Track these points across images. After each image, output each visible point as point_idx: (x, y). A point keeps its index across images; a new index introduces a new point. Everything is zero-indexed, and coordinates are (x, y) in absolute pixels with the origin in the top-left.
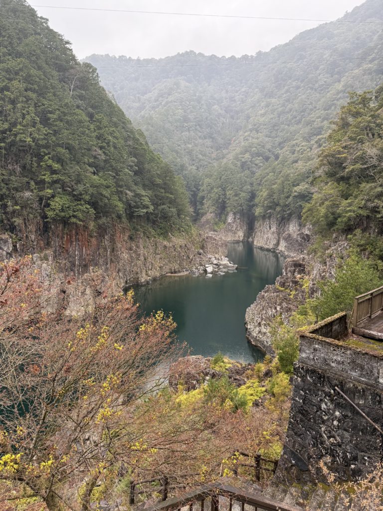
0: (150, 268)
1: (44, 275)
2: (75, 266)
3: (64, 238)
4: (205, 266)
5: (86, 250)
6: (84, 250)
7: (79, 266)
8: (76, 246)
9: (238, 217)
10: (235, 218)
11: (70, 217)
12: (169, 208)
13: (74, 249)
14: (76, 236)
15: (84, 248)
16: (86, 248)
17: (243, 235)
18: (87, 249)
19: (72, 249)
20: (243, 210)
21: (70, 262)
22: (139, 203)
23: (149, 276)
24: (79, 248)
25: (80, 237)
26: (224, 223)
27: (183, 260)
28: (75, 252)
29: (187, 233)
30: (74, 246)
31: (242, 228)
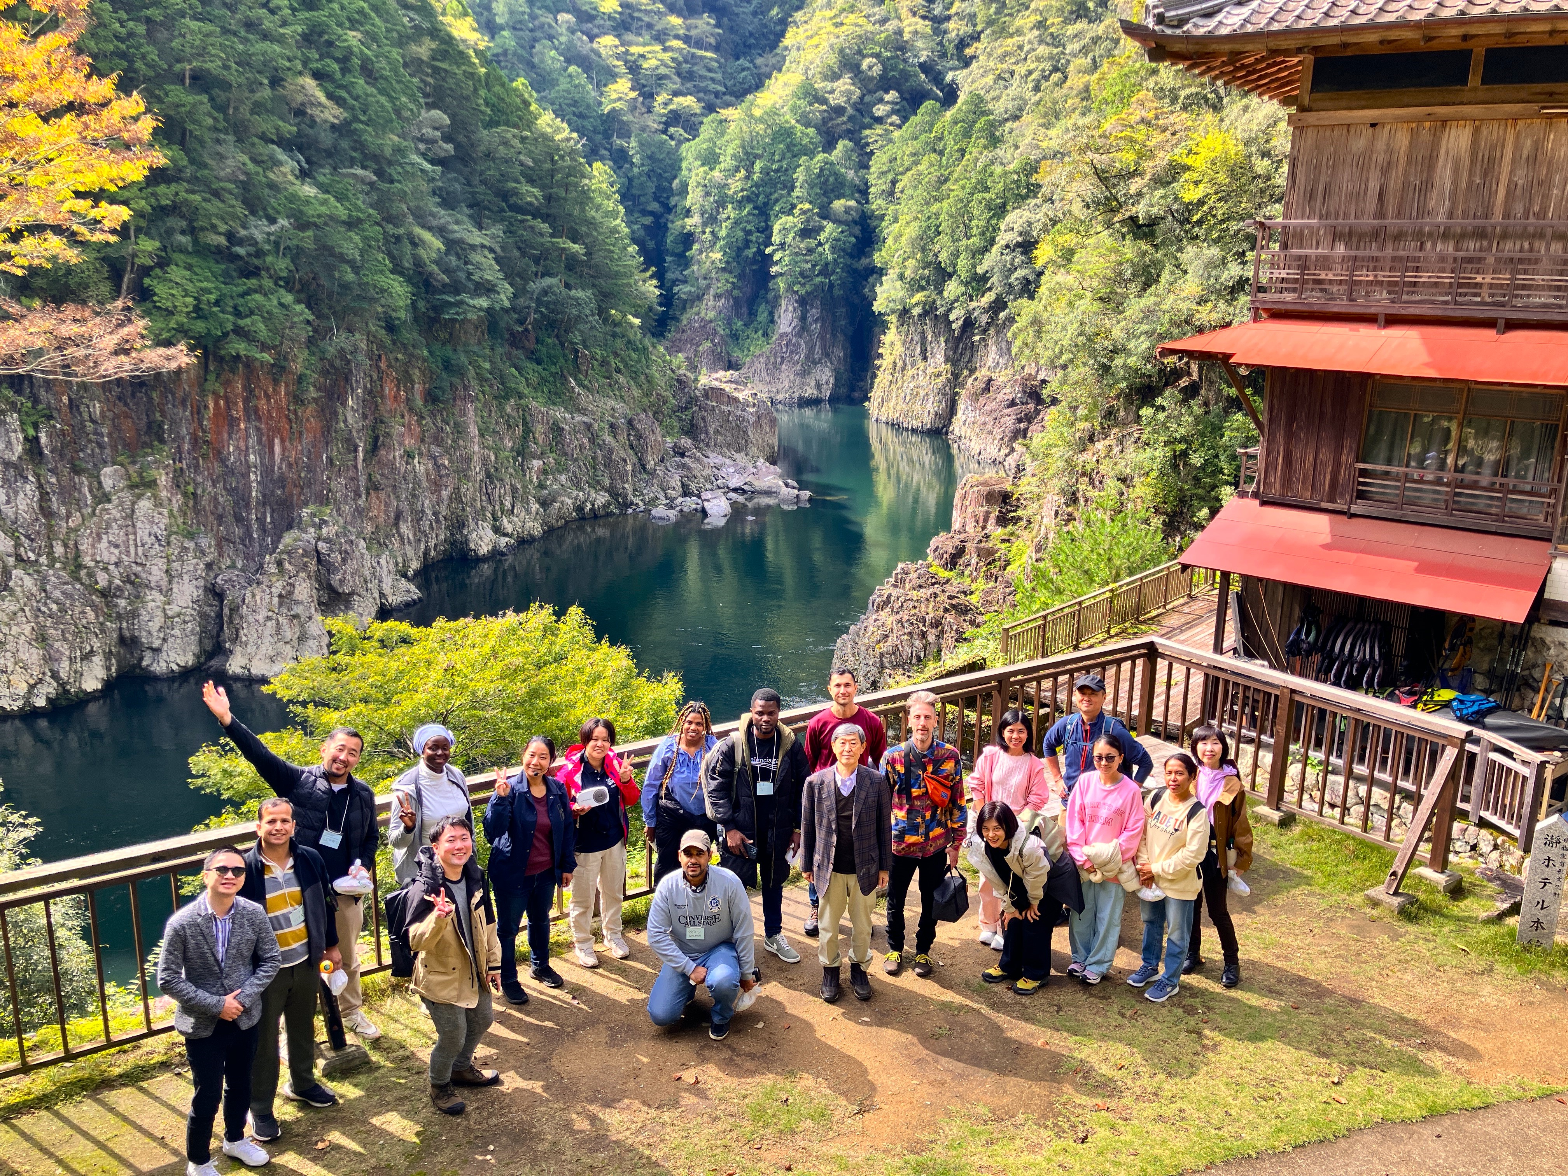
0: (508, 504)
1: (146, 539)
2: (247, 505)
3: (206, 407)
4: (699, 497)
5: (284, 449)
6: (277, 449)
7: (264, 504)
8: (247, 436)
9: (814, 312)
10: (803, 318)
11: (226, 335)
12: (568, 286)
13: (242, 444)
14: (246, 401)
15: (277, 441)
16: (283, 441)
17: (832, 380)
18: (287, 444)
19: (237, 448)
20: (831, 285)
21: (230, 491)
22: (462, 275)
23: (505, 535)
24: (259, 442)
25: (263, 405)
26: (765, 334)
27: (622, 478)
28: (247, 455)
29: (634, 376)
30: (242, 434)
31: (827, 355)
